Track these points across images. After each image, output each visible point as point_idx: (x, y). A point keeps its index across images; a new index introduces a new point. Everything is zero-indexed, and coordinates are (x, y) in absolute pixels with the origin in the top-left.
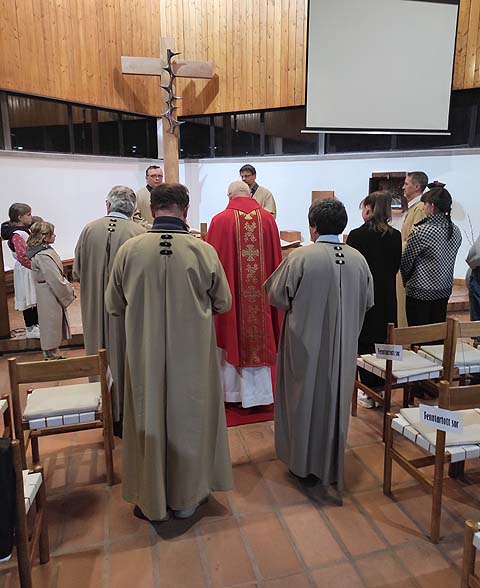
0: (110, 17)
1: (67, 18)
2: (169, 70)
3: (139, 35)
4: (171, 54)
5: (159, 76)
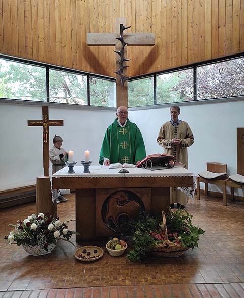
0: (81, 8)
2: (121, 39)
3: (103, 22)
4: (122, 28)
5: (115, 45)
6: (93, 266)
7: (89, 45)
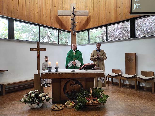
2: (73, 13)
4: (74, 8)
5: (70, 16)
6: (60, 112)
7: (58, 16)
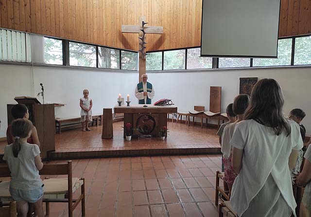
0: (118, 8)
1: (98, 9)
2: (142, 30)
5: (138, 33)
7: (122, 32)
